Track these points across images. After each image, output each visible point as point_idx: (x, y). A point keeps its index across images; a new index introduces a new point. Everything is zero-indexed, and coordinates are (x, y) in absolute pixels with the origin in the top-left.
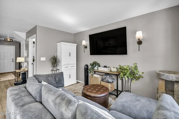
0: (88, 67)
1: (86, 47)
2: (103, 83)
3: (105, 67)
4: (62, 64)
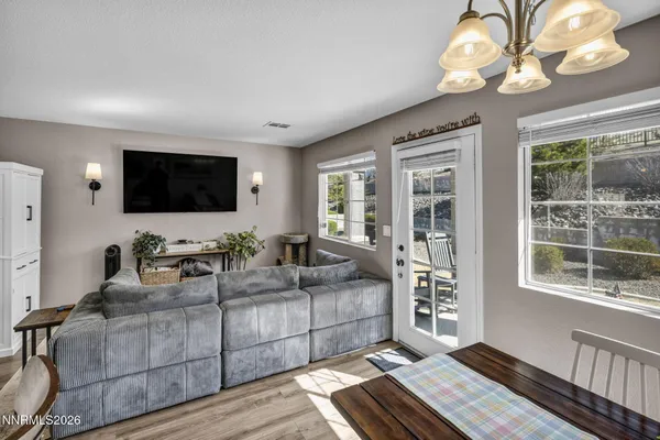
0: (119, 251)
1: (95, 186)
3: (182, 242)
4: (13, 256)
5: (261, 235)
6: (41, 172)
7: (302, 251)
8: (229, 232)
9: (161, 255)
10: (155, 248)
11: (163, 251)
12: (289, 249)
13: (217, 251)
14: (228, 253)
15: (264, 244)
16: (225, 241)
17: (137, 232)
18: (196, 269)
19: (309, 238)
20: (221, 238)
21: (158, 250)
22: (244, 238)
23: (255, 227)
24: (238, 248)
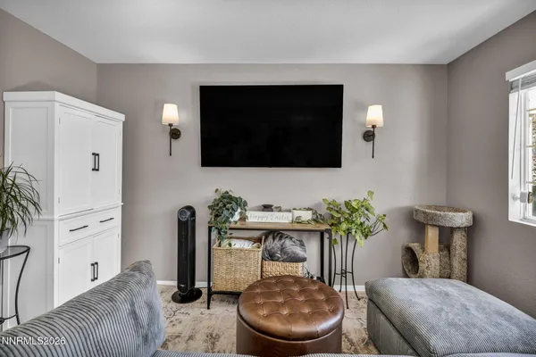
0: (193, 214)
1: (175, 134)
2: (275, 269)
3: (267, 208)
4: (56, 217)
5: (379, 206)
6: (122, 117)
7: (459, 241)
8: (330, 197)
9: (238, 225)
10: (233, 216)
11: (243, 218)
12: (432, 235)
13: (312, 226)
14: (329, 231)
15: (386, 220)
16: (323, 211)
17: (217, 190)
18: (282, 249)
19: (474, 217)
20: (319, 205)
21: (237, 217)
22: (354, 210)
23: (371, 193)
24: (344, 226)
